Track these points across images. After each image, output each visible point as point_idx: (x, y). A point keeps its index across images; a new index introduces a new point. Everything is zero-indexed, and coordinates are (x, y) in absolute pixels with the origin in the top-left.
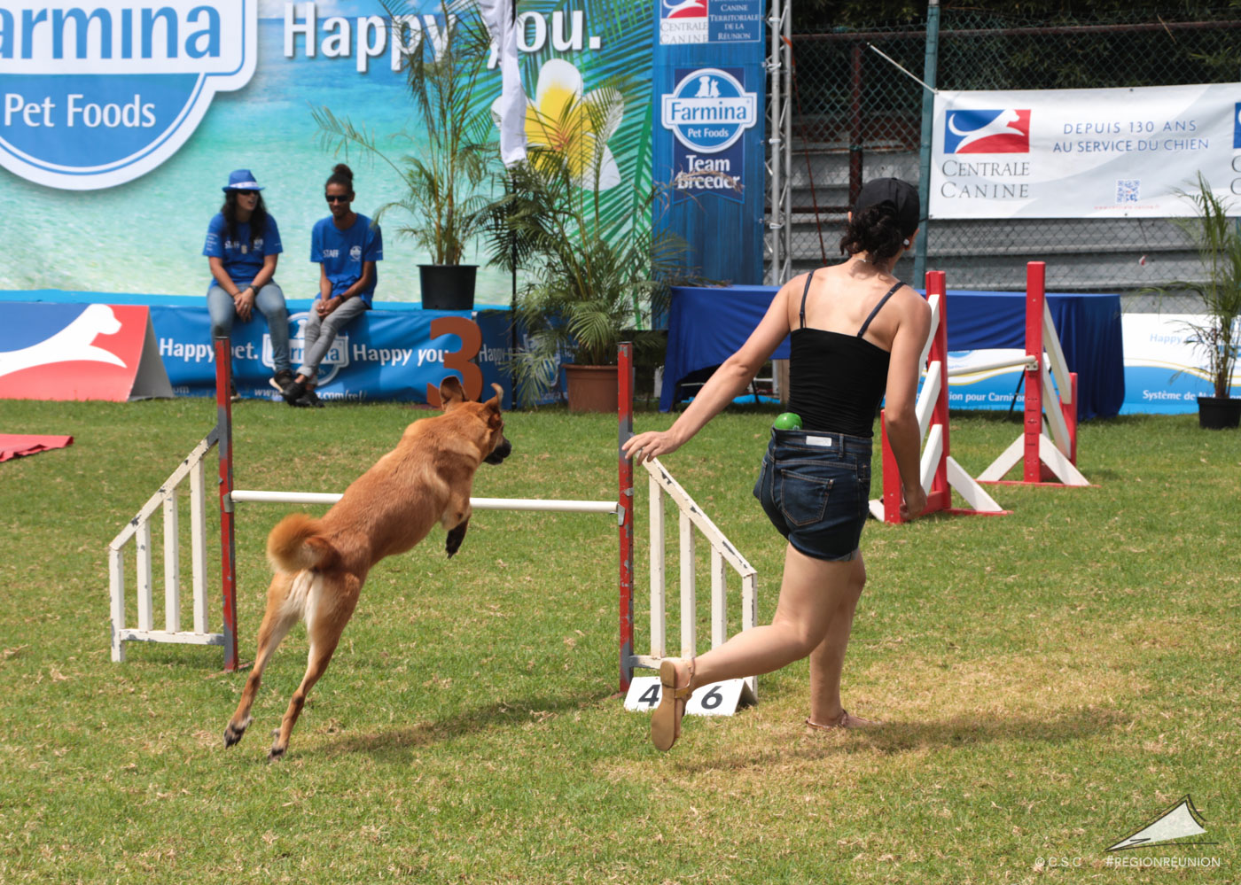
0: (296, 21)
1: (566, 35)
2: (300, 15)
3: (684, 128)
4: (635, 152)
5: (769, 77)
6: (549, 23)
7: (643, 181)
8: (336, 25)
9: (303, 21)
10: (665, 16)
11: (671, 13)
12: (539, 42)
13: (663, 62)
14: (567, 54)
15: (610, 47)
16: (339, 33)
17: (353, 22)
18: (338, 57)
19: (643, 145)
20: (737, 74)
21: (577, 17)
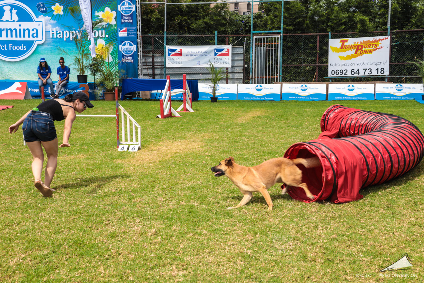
0: (52, 31)
1: (102, 34)
2: (53, 30)
3: (123, 51)
4: (115, 55)
5: (138, 42)
6: (98, 32)
7: (117, 60)
8: (60, 32)
9: (54, 31)
10: (119, 32)
12: (97, 36)
13: (119, 40)
14: (102, 38)
15: (110, 37)
16: (60, 34)
17: (63, 32)
18: (60, 38)
19: (116, 54)
20: (132, 42)
21: (104, 31)
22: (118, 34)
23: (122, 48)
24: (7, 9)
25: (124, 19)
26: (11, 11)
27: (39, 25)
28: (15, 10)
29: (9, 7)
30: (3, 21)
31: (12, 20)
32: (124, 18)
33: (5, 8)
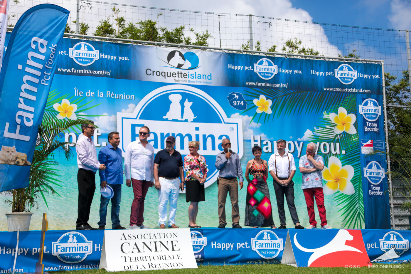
0: (255, 141)
1: (335, 150)
2: (256, 139)
3: (370, 177)
4: (358, 184)
6: (330, 146)
7: (360, 192)
8: (267, 143)
9: (257, 141)
10: (362, 146)
11: (364, 145)
12: (328, 151)
13: (363, 159)
14: (336, 155)
15: (348, 154)
16: (268, 145)
17: (272, 142)
18: (268, 152)
19: (360, 182)
20: (380, 163)
21: (338, 144)
22: (360, 150)
23: (367, 172)
24: (175, 99)
25: (369, 127)
26: (182, 103)
27: (232, 129)
28: (189, 101)
29: (180, 97)
30: (167, 120)
31: (183, 119)
32: (369, 124)
33: (171, 97)
